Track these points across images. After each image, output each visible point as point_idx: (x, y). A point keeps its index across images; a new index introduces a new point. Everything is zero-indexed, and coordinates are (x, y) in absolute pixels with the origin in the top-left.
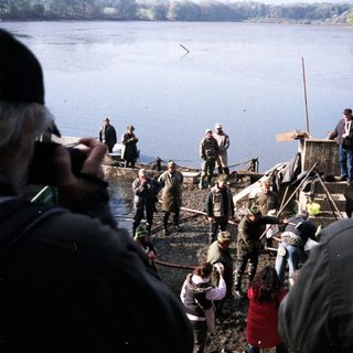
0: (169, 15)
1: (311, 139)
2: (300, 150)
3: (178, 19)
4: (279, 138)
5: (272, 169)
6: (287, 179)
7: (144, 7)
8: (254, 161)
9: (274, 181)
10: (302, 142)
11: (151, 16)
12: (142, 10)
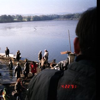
0: (31, 20)
1: (72, 53)
2: (68, 57)
3: (33, 21)
4: (62, 53)
5: (60, 62)
6: (64, 65)
7: (24, 18)
8: (54, 60)
9: (60, 66)
10: (69, 54)
11: (26, 20)
12: (24, 19)
